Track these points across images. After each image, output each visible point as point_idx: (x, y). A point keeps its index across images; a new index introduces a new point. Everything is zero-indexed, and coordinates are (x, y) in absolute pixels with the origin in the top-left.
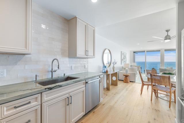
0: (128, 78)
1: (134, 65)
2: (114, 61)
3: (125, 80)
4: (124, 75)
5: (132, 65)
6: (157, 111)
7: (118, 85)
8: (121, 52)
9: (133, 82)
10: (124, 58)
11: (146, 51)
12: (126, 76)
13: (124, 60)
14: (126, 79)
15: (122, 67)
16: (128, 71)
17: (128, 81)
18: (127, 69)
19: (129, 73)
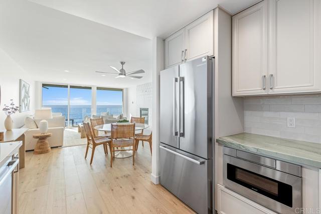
0: (47, 141)
3: (40, 149)
4: (37, 137)
6: (127, 177)
7: (26, 166)
8: (20, 80)
9: (57, 147)
11: (69, 87)
12: (42, 139)
13: (26, 102)
14: (40, 145)
16: (48, 126)
17: (46, 148)
18: (45, 121)
19: (49, 130)
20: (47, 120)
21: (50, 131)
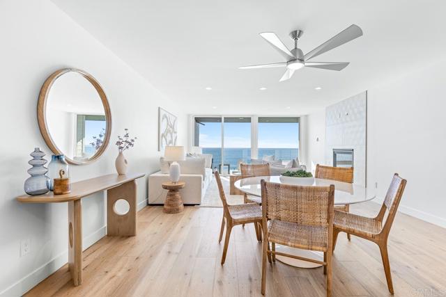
0: (178, 195)
1: (197, 153)
2: (122, 137)
3: (169, 205)
4: (165, 187)
5: (192, 152)
7: (137, 232)
8: (159, 108)
9: (193, 205)
10: (167, 131)
11: (223, 120)
12: (173, 190)
14: (171, 200)
15: (162, 158)
16: (180, 171)
17: (177, 205)
18: (177, 164)
19: (181, 177)
20: (178, 162)
21: (183, 179)
